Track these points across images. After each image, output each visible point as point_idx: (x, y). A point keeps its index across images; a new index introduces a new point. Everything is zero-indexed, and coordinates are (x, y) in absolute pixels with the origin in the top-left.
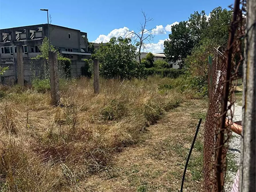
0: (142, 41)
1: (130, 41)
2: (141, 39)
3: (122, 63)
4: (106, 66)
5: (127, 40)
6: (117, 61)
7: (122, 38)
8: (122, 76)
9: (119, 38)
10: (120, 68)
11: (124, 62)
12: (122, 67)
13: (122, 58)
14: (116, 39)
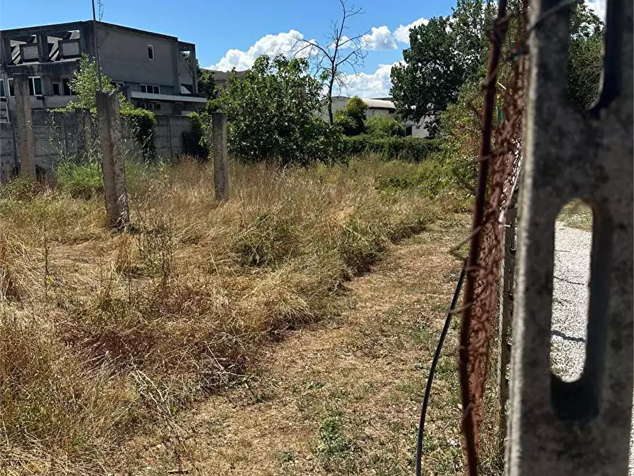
0: (336, 65)
1: (306, 66)
2: (333, 62)
3: (286, 124)
4: (246, 131)
5: (299, 65)
6: (274, 116)
7: (283, 57)
8: (287, 157)
10: (280, 135)
11: (291, 120)
12: (285, 132)
13: (285, 111)
14: (270, 62)
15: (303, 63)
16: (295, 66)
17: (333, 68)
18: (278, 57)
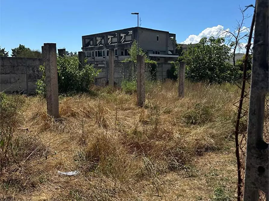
0: (238, 40)
1: (223, 41)
2: (237, 39)
3: (212, 66)
4: (194, 69)
6: (207, 63)
7: (213, 38)
8: (212, 80)
10: (209, 71)
11: (215, 64)
12: (211, 69)
13: (212, 60)
14: (207, 40)
15: (222, 40)
16: (218, 41)
17: (236, 41)
18: (211, 38)
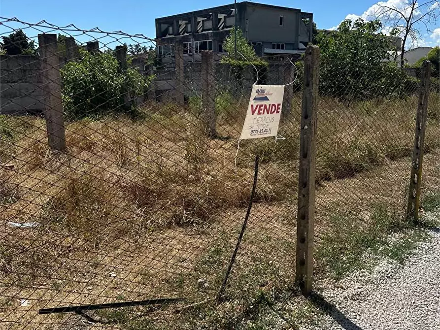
0: (411, 24)
1: (380, 26)
2: (408, 22)
3: (357, 69)
5: (373, 25)
6: (348, 64)
7: (362, 20)
8: (359, 96)
9: (358, 21)
10: (351, 77)
11: (363, 67)
12: (356, 75)
13: (358, 59)
14: (352, 24)
15: (377, 24)
16: (370, 26)
17: (408, 26)
18: (358, 20)
